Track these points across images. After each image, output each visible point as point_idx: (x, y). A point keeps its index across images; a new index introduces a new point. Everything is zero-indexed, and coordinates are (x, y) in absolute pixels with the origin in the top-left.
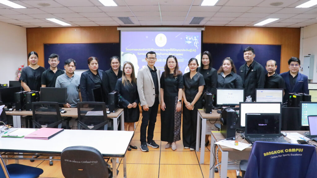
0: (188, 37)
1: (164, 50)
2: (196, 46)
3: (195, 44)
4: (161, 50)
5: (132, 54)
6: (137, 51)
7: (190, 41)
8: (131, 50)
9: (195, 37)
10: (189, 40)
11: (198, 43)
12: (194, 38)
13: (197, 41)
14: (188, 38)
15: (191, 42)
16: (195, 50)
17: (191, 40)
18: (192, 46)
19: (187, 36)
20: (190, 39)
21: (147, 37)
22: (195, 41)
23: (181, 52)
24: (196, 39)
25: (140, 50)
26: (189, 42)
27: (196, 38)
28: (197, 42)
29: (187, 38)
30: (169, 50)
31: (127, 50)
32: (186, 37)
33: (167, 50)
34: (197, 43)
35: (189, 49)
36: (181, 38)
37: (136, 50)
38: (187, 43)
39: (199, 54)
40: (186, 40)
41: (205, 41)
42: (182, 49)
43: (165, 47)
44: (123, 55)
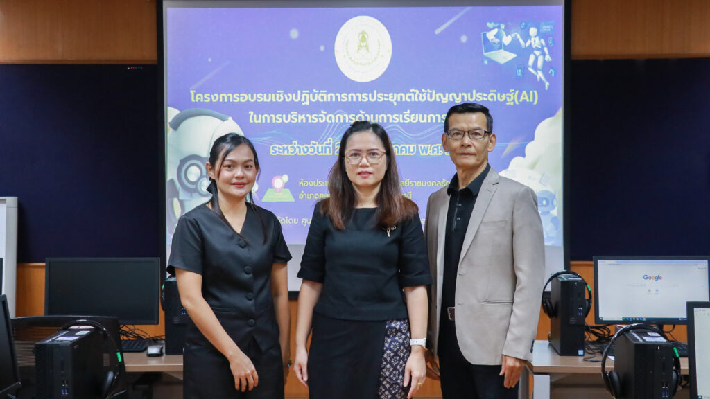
0: (495, 31)
1: (379, 97)
2: (540, 75)
3: (535, 66)
4: (364, 97)
5: (223, 120)
6: (249, 106)
7: (509, 48)
8: (217, 98)
9: (533, 31)
10: (501, 46)
11: (548, 58)
12: (527, 37)
13: (541, 50)
14: (497, 36)
15: (511, 56)
16: (532, 97)
17: (514, 47)
18: (519, 73)
19: (490, 25)
20: (507, 40)
21: (294, 34)
22: (530, 50)
24: (536, 42)
25: (260, 98)
26: (504, 57)
27: (540, 34)
28: (543, 54)
29: (491, 36)
30: (406, 97)
31: (196, 97)
32: (490, 30)
33: (393, 98)
34: (545, 61)
35: (503, 89)
36: (464, 39)
37: (244, 98)
38: (490, 61)
39: (552, 115)
40: (490, 47)
41: (580, 51)
42: (469, 91)
43: (383, 83)
44: (176, 124)
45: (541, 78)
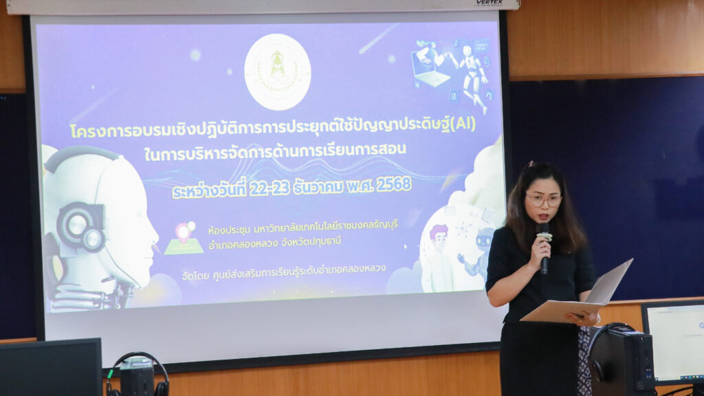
0: (426, 50)
1: (299, 127)
2: (477, 99)
3: (471, 89)
4: (281, 128)
5: (113, 158)
6: (143, 141)
7: (442, 69)
8: (104, 132)
9: (467, 50)
10: (432, 67)
11: (484, 79)
12: (460, 57)
13: (477, 70)
14: (428, 56)
15: (445, 78)
16: (468, 123)
17: (446, 68)
18: (454, 96)
19: (420, 43)
20: (439, 60)
21: (196, 55)
22: (465, 71)
23: (395, 137)
24: (471, 62)
25: (157, 131)
26: (437, 79)
27: (474, 54)
28: (479, 75)
29: (421, 55)
30: (329, 127)
31: (77, 132)
32: (420, 49)
33: (315, 128)
34: (481, 84)
35: (437, 116)
36: (392, 59)
37: (137, 132)
38: (422, 83)
39: (492, 143)
40: (421, 68)
41: (520, 71)
42: (400, 117)
43: (303, 111)
44: (53, 166)
45: (477, 102)
